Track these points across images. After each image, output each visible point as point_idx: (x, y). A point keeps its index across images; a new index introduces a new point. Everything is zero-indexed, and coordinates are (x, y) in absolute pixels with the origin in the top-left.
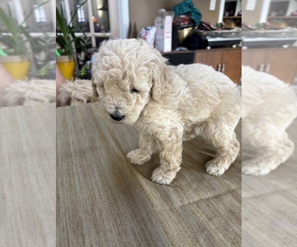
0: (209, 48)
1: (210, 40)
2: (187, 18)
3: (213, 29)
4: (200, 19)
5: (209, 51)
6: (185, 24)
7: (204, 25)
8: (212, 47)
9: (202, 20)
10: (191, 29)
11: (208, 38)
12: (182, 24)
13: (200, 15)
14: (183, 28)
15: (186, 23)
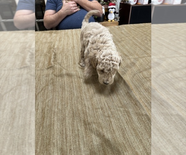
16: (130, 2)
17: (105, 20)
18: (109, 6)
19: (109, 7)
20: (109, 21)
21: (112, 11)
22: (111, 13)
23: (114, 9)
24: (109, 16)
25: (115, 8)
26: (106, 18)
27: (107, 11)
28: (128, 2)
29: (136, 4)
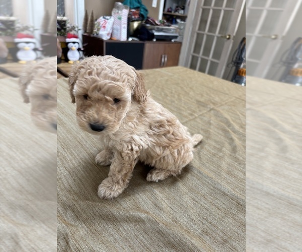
0: (155, 40)
1: (156, 33)
2: (137, 12)
3: (157, 25)
4: (147, 14)
5: (154, 43)
6: (135, 18)
7: (150, 20)
8: (157, 40)
9: (149, 15)
10: (140, 22)
11: (154, 31)
12: (133, 17)
13: (146, 10)
14: (134, 21)
15: (137, 17)
16: (102, 35)
17: (62, 61)
18: (66, 38)
19: (68, 40)
20: (70, 62)
21: (74, 47)
22: (72, 50)
23: (76, 44)
24: (70, 54)
25: (78, 43)
26: (63, 58)
27: (64, 46)
28: (97, 34)
29: (110, 39)
